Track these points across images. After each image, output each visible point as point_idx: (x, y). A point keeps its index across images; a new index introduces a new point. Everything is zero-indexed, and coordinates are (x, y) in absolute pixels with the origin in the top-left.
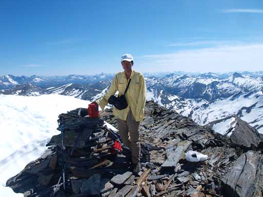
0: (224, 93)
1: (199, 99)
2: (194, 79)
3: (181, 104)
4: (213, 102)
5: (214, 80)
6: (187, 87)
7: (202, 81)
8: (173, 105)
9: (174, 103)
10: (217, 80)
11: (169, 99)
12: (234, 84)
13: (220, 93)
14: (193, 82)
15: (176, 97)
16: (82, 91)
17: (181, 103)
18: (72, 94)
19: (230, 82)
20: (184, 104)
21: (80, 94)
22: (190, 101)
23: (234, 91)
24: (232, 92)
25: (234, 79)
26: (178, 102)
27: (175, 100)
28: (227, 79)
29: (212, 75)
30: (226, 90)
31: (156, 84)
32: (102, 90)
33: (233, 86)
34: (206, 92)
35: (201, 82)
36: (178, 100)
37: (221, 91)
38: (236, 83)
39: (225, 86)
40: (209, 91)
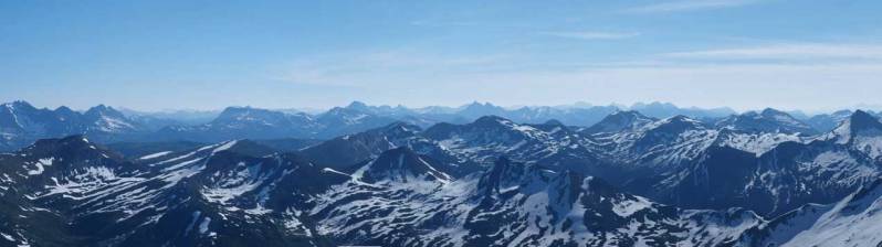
0: (821, 186)
1: (731, 210)
2: (710, 132)
3: (661, 232)
4: (784, 220)
5: (783, 138)
6: (685, 163)
7: (740, 142)
8: (631, 235)
9: (634, 226)
10: (794, 137)
11: (616, 210)
12: (855, 154)
13: (808, 184)
14: (707, 145)
15: (643, 203)
16: (271, 172)
17: (664, 226)
18: (234, 182)
19: (842, 147)
20: (676, 229)
21: (266, 183)
22: (698, 219)
23: (855, 177)
24: (847, 182)
25: (853, 134)
26: (653, 224)
27: (639, 215)
28: (831, 136)
29: (778, 117)
30: (828, 175)
31: (563, 153)
32: (353, 169)
33: (853, 161)
34: (758, 182)
35: (739, 146)
36: (653, 217)
37: (811, 177)
38: (862, 149)
39: (824, 160)
40: (767, 178)
